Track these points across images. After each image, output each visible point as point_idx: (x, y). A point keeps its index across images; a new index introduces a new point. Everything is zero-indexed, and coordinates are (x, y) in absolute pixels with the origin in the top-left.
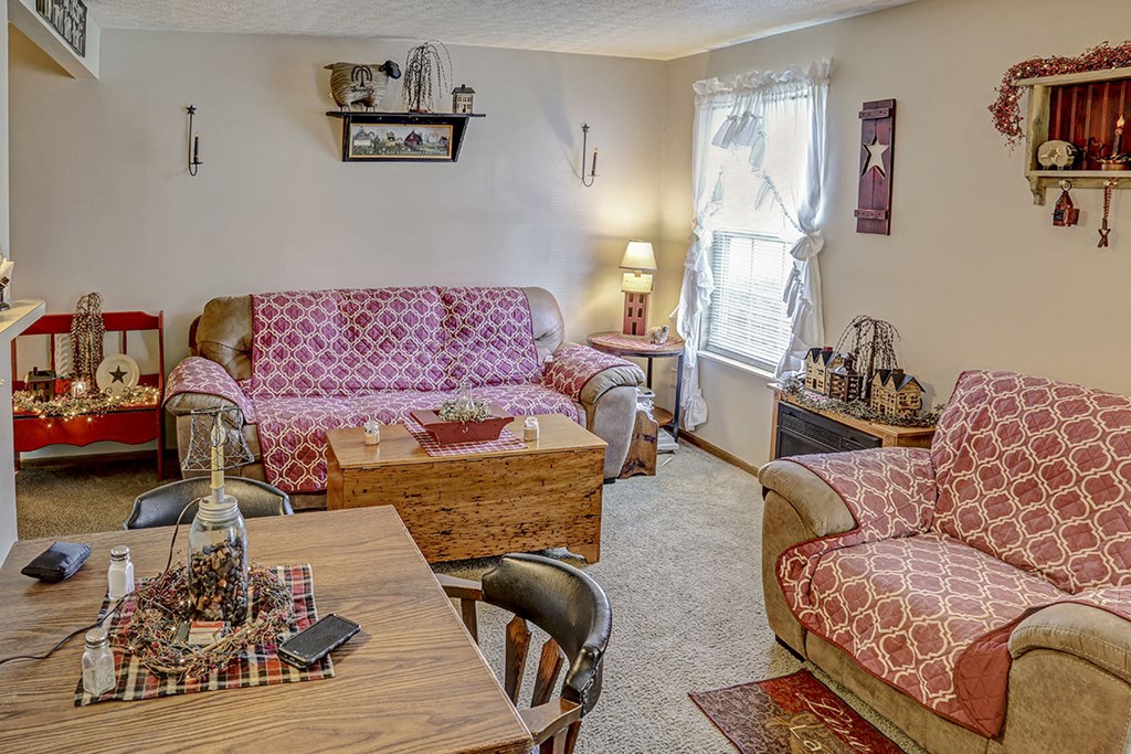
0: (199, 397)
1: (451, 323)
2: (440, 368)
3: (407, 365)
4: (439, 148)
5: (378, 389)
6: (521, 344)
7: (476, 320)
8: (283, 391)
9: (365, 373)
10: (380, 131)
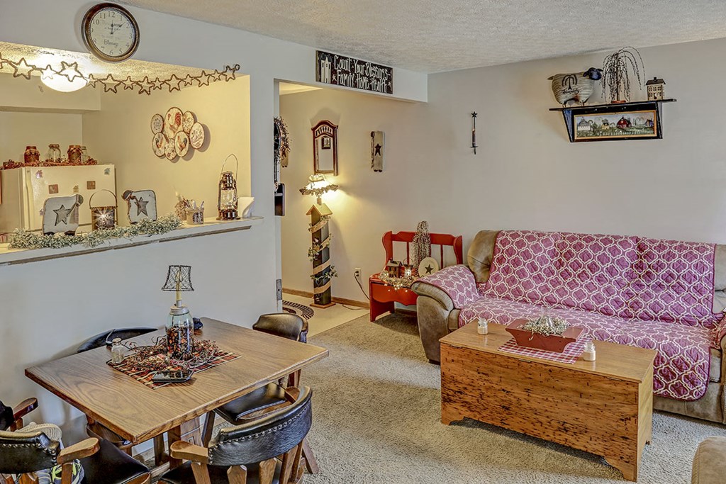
0: (428, 286)
1: (640, 266)
2: (622, 299)
3: (595, 292)
4: (646, 128)
5: (569, 306)
6: (700, 292)
7: (659, 266)
8: (503, 295)
9: (562, 292)
10: (597, 119)
